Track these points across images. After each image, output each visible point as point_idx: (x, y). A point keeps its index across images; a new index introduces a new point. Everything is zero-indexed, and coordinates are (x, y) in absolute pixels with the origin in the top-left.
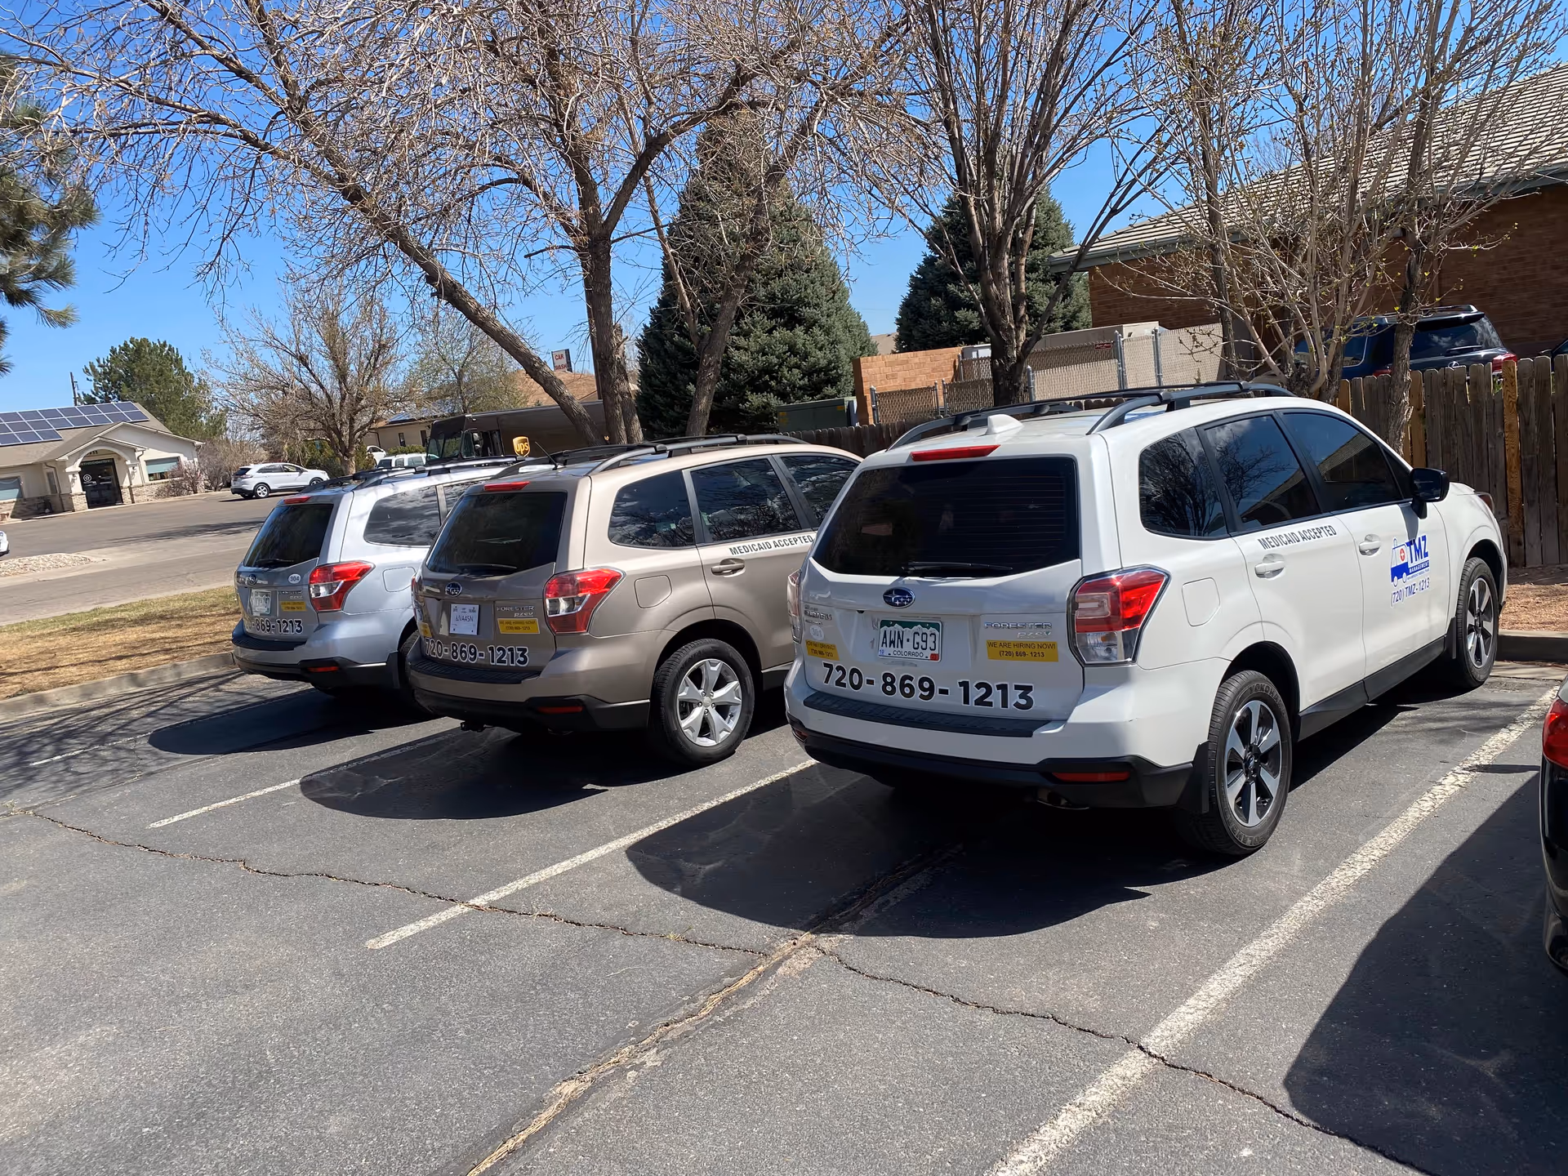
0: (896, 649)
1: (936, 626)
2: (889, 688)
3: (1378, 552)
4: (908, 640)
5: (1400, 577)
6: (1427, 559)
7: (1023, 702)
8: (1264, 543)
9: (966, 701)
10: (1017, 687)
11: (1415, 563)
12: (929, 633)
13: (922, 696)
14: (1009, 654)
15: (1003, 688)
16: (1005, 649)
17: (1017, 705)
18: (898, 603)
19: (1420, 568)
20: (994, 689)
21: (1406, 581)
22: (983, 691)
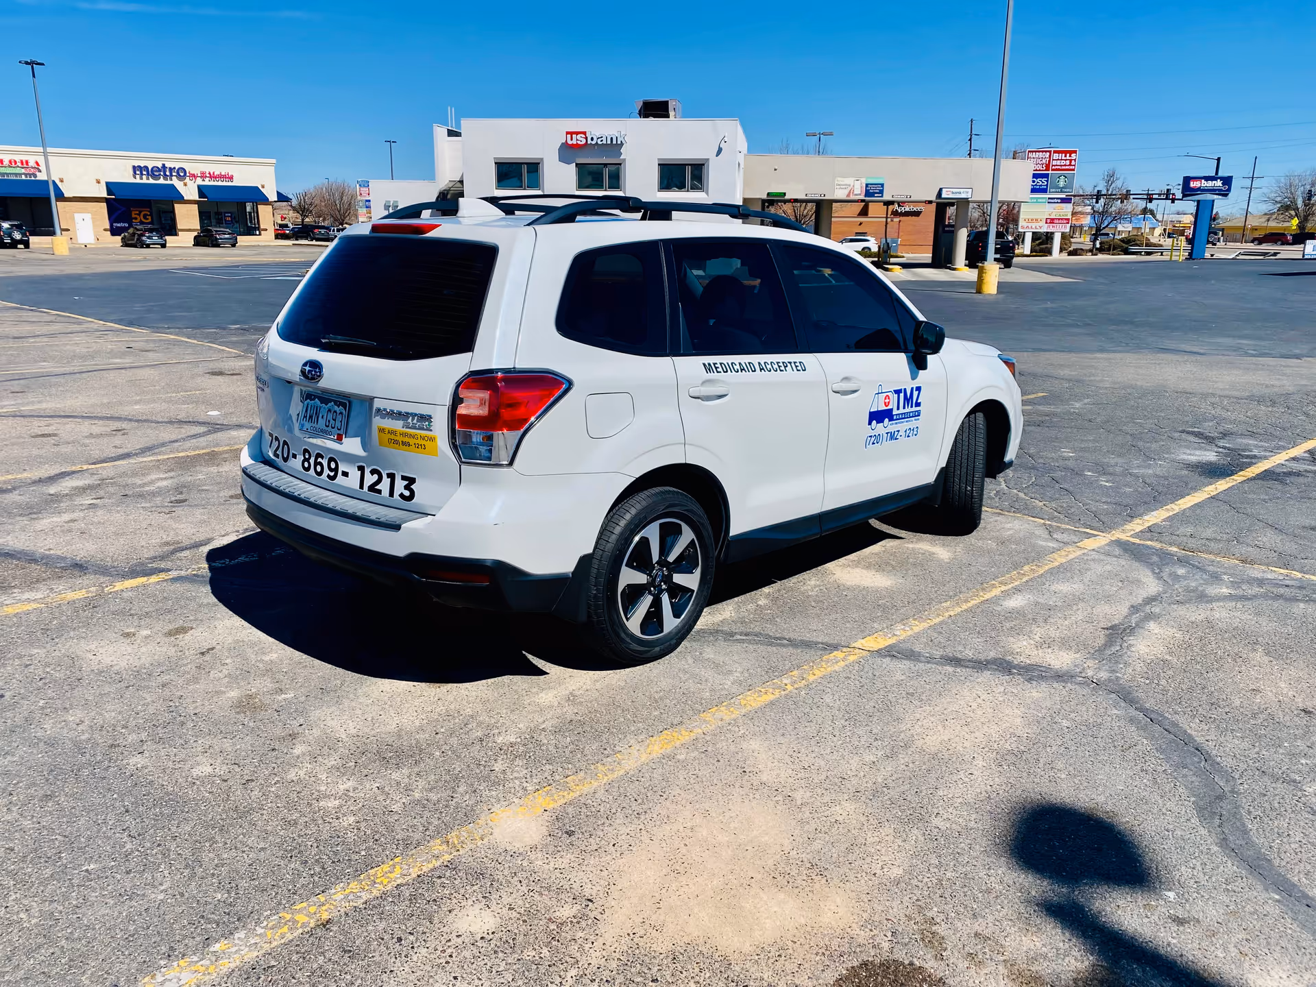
0: (312, 424)
1: (344, 405)
2: (306, 465)
3: (856, 394)
4: (322, 417)
5: (880, 421)
6: (918, 409)
7: (407, 493)
8: (708, 368)
9: (361, 486)
10: (404, 478)
11: (902, 411)
12: (338, 412)
13: (329, 476)
14: (396, 442)
15: (391, 476)
16: (392, 437)
17: (402, 495)
18: (310, 376)
19: (905, 416)
20: (385, 476)
21: (887, 426)
22: (376, 477)
